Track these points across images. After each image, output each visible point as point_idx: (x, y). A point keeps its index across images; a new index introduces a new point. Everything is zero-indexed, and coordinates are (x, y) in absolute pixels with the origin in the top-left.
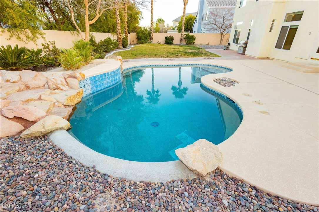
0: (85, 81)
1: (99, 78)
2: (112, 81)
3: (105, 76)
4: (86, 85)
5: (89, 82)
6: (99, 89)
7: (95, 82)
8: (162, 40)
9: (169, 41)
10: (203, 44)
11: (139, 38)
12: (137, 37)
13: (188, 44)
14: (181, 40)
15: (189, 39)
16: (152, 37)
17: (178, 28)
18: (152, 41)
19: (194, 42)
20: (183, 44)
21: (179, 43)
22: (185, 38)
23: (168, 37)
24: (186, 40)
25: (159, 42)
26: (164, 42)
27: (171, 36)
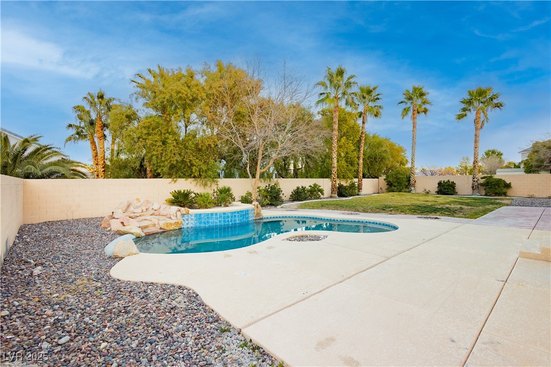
0: (190, 216)
1: (205, 216)
2: (220, 221)
3: (213, 215)
4: (190, 219)
5: (193, 217)
6: (203, 225)
7: (200, 219)
8: (434, 187)
9: (445, 189)
10: (537, 195)
11: (390, 184)
12: (387, 183)
13: (489, 196)
14: (473, 187)
15: (490, 186)
16: (412, 182)
17: (526, 163)
18: (413, 188)
19: (505, 194)
20: (478, 194)
21: (471, 193)
22: (482, 185)
23: (444, 182)
24: (484, 187)
25: (427, 190)
26: (437, 190)
27: (451, 181)
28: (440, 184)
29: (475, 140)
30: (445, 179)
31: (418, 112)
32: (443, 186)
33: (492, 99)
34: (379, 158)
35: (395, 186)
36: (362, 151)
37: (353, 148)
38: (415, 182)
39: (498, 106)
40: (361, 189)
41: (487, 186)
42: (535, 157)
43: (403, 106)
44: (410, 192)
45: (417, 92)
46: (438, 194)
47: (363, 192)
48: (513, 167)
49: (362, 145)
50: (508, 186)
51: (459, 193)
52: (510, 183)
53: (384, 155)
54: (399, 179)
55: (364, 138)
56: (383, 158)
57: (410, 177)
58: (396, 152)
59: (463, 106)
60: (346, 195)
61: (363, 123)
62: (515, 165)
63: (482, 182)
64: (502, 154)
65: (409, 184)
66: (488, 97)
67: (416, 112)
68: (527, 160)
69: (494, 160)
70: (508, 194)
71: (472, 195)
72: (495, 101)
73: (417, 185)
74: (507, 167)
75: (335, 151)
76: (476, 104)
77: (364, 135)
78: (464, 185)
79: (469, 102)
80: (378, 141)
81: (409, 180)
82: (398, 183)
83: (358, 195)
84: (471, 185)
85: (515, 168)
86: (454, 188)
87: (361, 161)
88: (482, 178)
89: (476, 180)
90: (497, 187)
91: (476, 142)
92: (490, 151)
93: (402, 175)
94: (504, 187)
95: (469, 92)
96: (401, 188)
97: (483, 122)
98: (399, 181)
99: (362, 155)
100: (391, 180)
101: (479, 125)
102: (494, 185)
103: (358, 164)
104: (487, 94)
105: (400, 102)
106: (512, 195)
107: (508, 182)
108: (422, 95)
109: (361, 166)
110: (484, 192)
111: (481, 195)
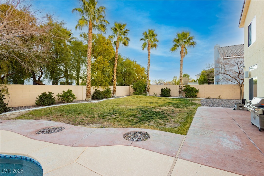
8: (159, 92)
9: (165, 93)
10: (211, 97)
11: (135, 90)
12: (133, 89)
13: (188, 97)
14: (179, 92)
15: (188, 92)
16: (147, 89)
17: (199, 80)
18: (148, 92)
19: (196, 96)
20: (182, 96)
21: (178, 96)
22: (184, 91)
23: (164, 89)
24: (185, 92)
25: (155, 94)
26: (160, 93)
27: (168, 88)
28: (162, 90)
29: (181, 63)
30: (165, 87)
31: (152, 47)
32: (164, 91)
33: (189, 39)
34: (129, 73)
35: (138, 91)
36: (116, 68)
37: (108, 64)
38: (149, 88)
39: (193, 44)
40: (115, 93)
41: (186, 91)
42: (203, 77)
43: (143, 42)
44: (146, 95)
45: (151, 33)
46: (161, 96)
47: (117, 95)
48: (194, 82)
49: (116, 63)
50: (197, 91)
51: (172, 96)
52: (198, 90)
53: (131, 71)
54: (140, 86)
55: (117, 59)
56: (131, 73)
57: (146, 86)
58: (140, 70)
59: (175, 43)
60: (100, 98)
61: (117, 48)
62: (195, 81)
63: (184, 89)
64: (189, 76)
65: (146, 90)
66: (187, 38)
67: (150, 46)
68: (199, 79)
69: (186, 78)
70: (197, 96)
71: (179, 97)
72: (191, 41)
73: (150, 90)
74: (192, 82)
75: (89, 64)
76: (181, 42)
77: (117, 57)
78: (175, 91)
79: (178, 40)
80: (128, 62)
81: (146, 88)
82: (140, 89)
83: (112, 97)
84: (178, 91)
85: (195, 82)
86: (169, 92)
87: (115, 74)
88: (184, 87)
89: (181, 87)
90: (192, 92)
91: (181, 65)
92: (184, 75)
93: (142, 84)
94: (196, 92)
95: (178, 34)
96: (141, 92)
97: (185, 53)
98: (140, 88)
99: (116, 70)
100: (135, 87)
101: (183, 55)
102: (190, 91)
103: (113, 76)
104: (187, 36)
105: (141, 39)
106: (199, 97)
107: (197, 89)
108: (153, 35)
109: (115, 77)
110: (185, 95)
111: (184, 97)
